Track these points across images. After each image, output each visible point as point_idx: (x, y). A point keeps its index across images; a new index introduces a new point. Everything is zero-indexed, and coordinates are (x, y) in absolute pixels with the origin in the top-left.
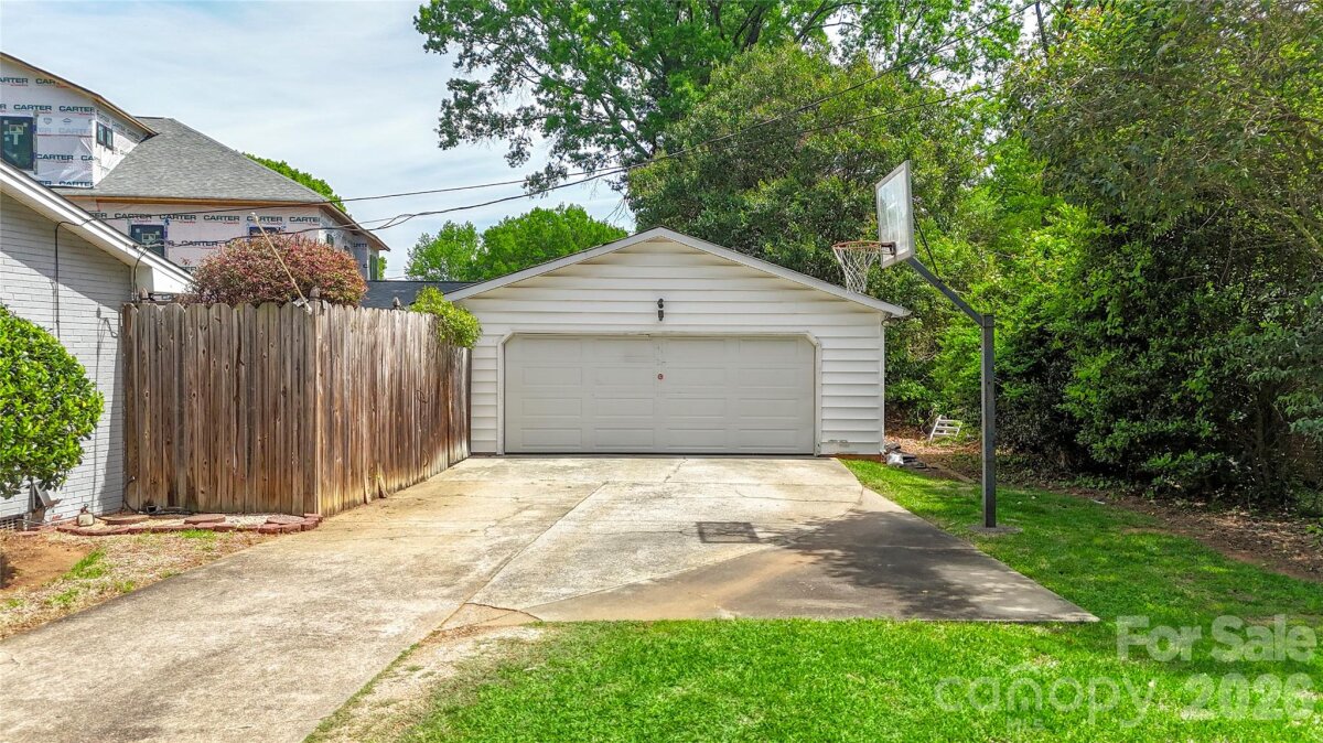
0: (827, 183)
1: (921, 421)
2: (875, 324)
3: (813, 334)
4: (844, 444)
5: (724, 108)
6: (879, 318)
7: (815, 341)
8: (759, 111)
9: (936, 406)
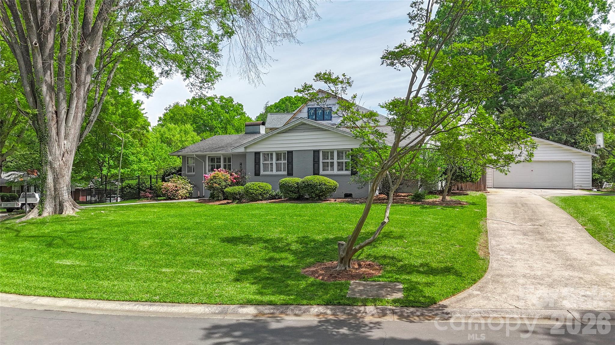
0: (569, 120)
1: (599, 184)
2: (589, 158)
3: (573, 160)
4: (580, 186)
5: (532, 96)
6: (591, 157)
7: (573, 162)
8: (546, 99)
9: (604, 180)
